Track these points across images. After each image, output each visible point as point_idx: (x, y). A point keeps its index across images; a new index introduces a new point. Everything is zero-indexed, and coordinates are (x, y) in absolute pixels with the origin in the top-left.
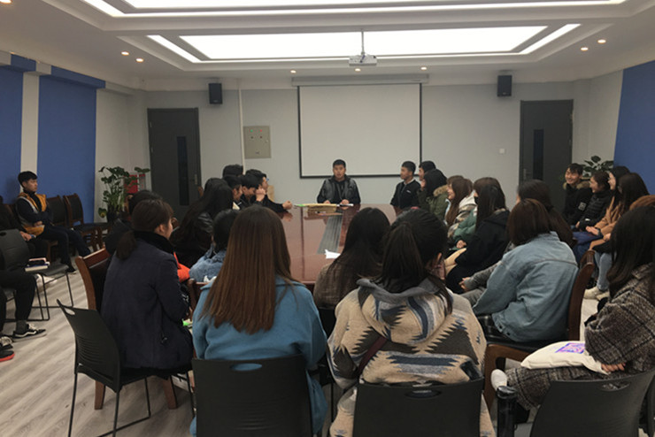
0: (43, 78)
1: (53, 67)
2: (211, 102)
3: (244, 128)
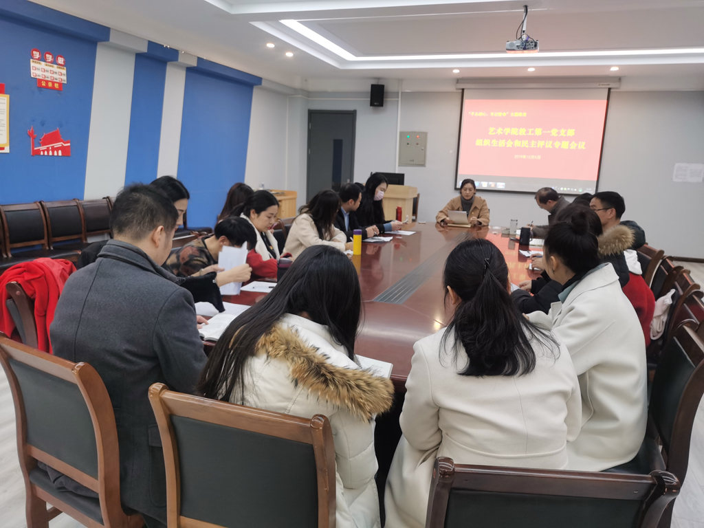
0: (190, 70)
1: (199, 58)
2: (372, 104)
3: (401, 133)
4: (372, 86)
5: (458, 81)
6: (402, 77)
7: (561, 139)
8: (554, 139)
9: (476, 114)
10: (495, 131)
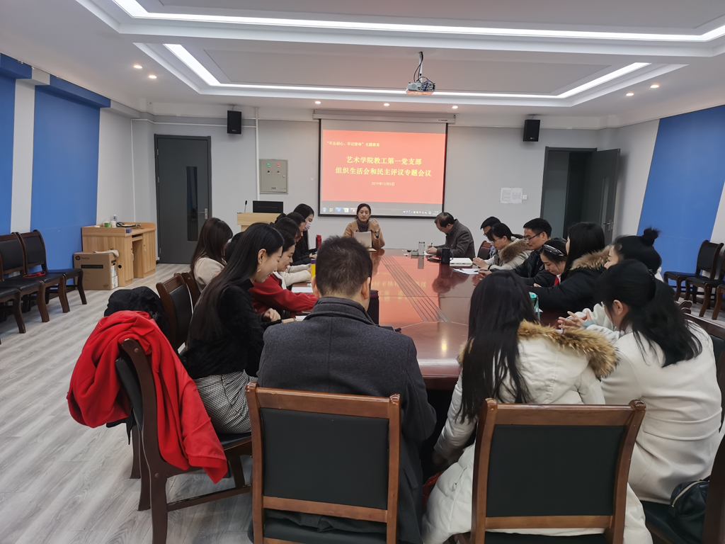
0: (40, 89)
1: (52, 76)
2: (229, 131)
3: (260, 161)
4: (229, 112)
5: (315, 111)
6: (257, 105)
7: (411, 168)
8: (405, 168)
9: (334, 144)
10: (353, 160)
